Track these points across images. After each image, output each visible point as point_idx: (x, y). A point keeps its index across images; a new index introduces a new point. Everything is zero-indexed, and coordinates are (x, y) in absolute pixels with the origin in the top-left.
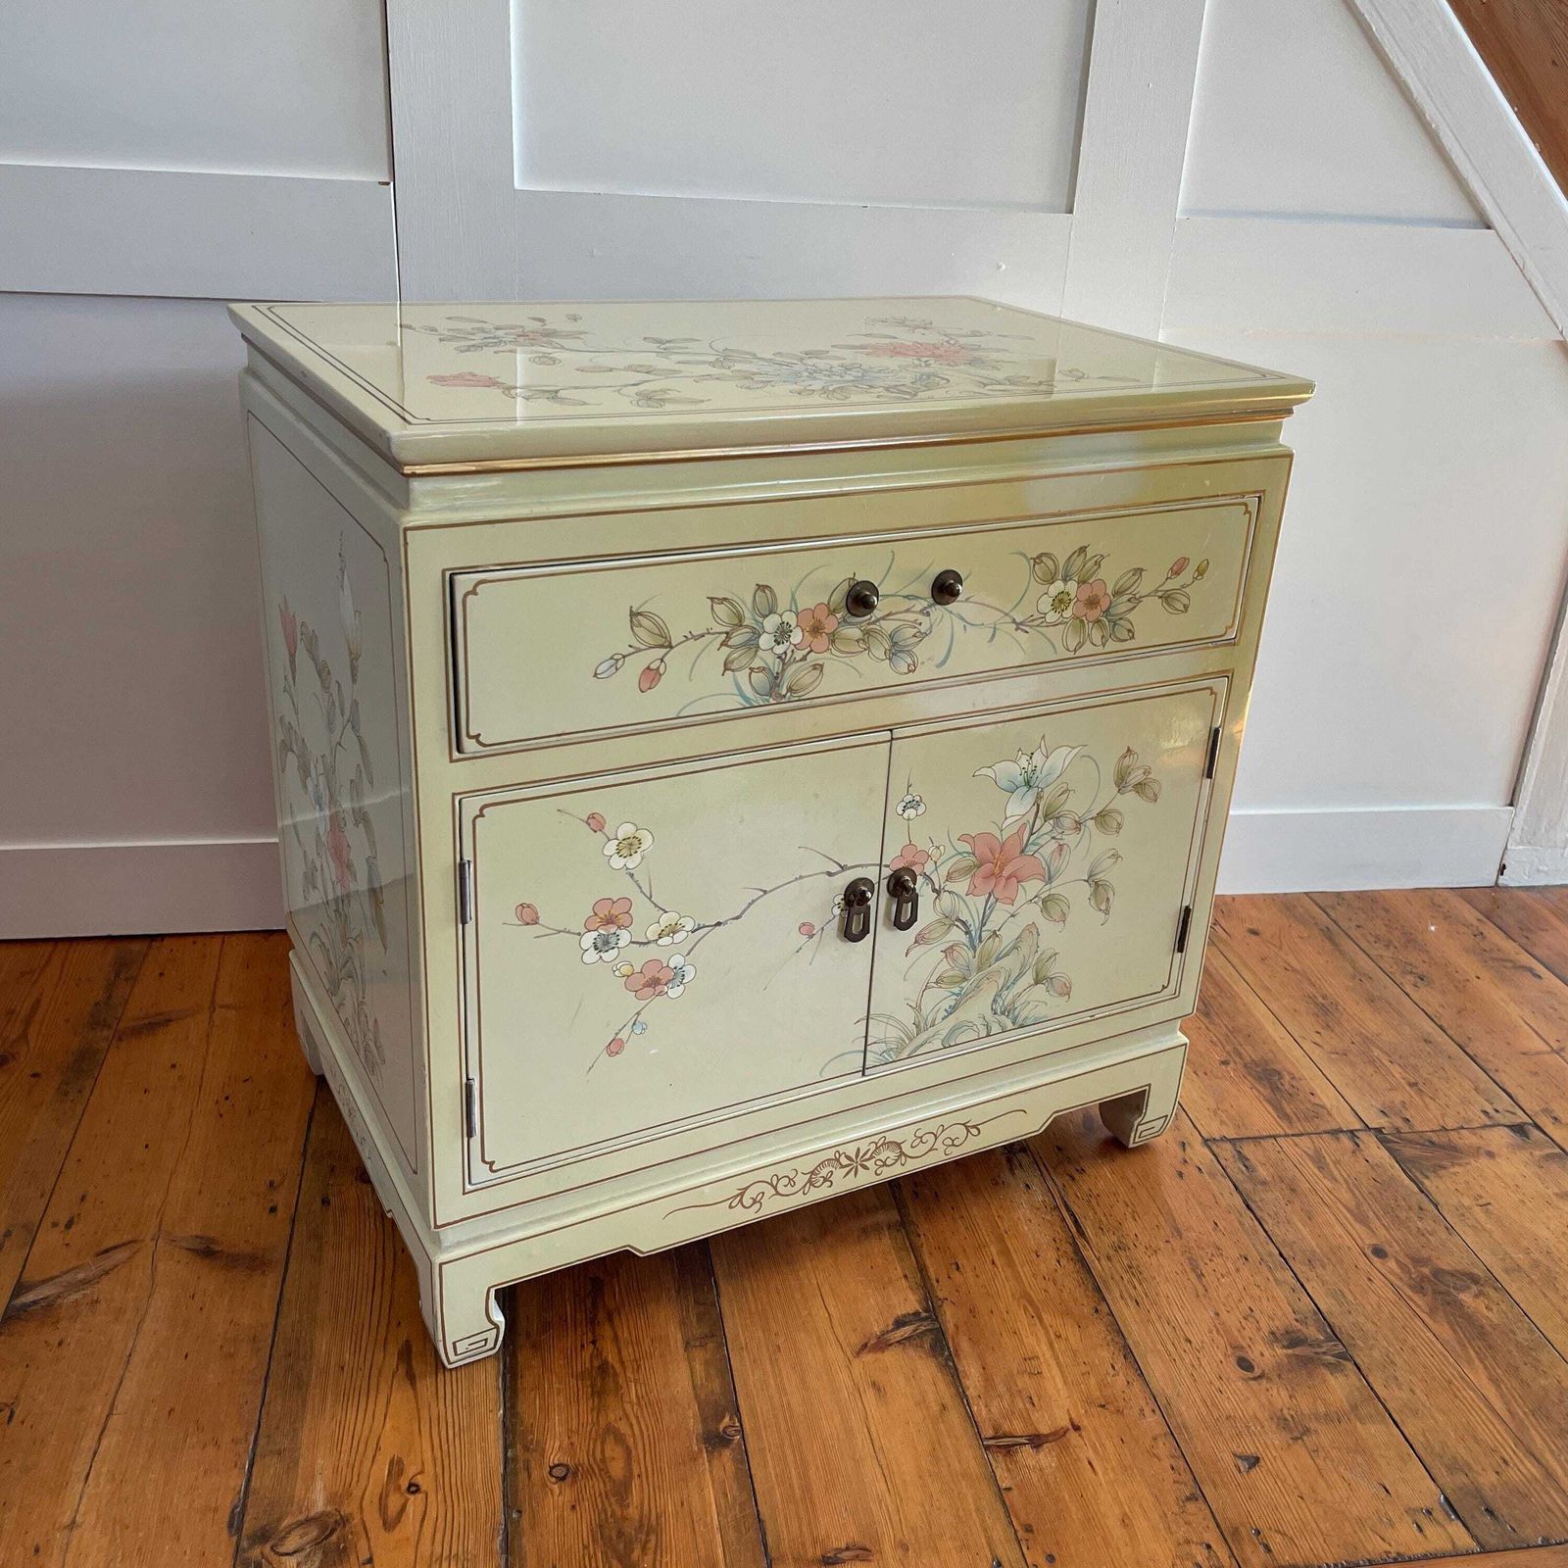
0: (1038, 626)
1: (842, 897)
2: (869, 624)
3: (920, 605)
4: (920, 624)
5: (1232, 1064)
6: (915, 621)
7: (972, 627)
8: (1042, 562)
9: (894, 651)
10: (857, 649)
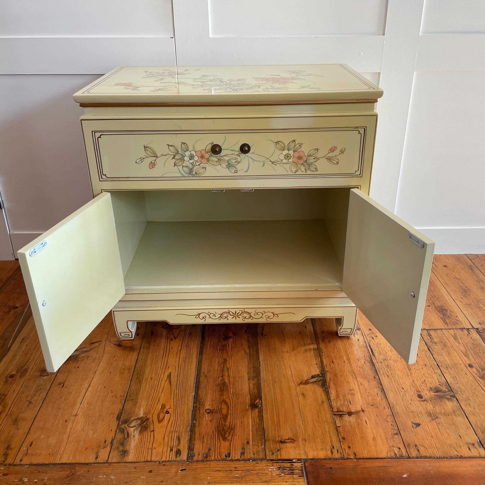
0: (280, 163)
2: (219, 157)
3: (237, 153)
4: (237, 159)
5: (431, 307)
6: (235, 158)
7: (255, 161)
8: (279, 144)
9: (229, 166)
10: (216, 164)
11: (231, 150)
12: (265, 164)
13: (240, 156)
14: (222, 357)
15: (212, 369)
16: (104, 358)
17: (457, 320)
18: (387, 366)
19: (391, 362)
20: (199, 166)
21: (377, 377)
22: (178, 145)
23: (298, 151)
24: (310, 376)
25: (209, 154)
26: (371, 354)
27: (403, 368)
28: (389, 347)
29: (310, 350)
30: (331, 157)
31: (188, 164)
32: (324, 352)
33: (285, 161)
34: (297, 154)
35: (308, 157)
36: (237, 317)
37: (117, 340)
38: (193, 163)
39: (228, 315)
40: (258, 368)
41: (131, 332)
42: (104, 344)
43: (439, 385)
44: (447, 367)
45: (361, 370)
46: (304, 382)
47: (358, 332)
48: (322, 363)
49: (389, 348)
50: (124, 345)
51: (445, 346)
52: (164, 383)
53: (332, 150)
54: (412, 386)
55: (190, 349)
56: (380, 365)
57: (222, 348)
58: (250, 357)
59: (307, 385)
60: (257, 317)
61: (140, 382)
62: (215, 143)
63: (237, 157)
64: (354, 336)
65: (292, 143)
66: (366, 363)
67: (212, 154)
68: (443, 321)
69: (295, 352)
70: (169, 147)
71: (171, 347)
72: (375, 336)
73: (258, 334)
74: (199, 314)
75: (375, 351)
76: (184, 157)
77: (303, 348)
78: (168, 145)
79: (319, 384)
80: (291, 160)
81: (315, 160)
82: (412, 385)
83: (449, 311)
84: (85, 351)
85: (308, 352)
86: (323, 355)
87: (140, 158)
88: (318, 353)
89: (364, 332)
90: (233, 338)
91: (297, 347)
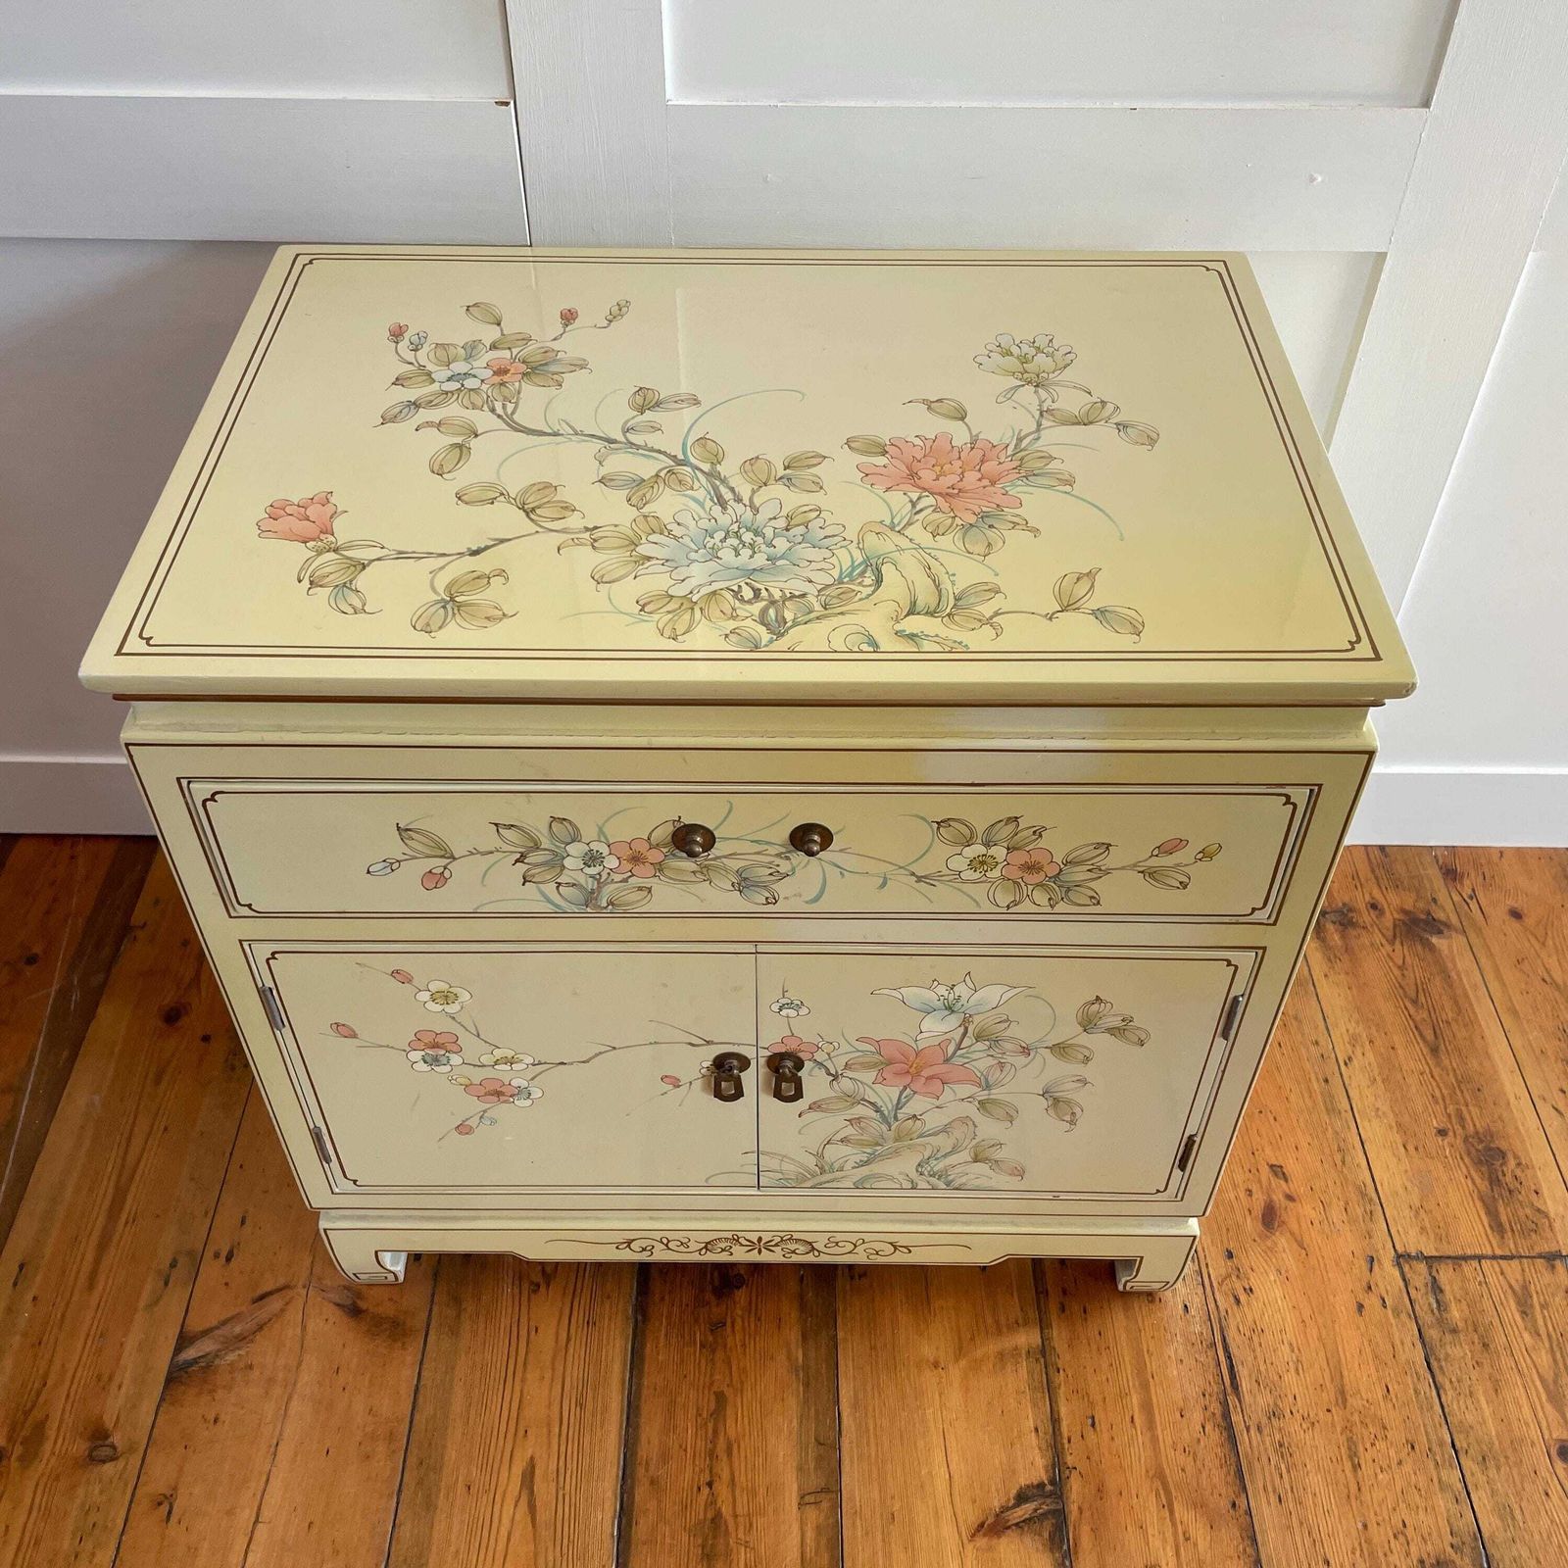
0: (949, 881)
1: (710, 1063)
2: (706, 861)
3: (776, 850)
4: (778, 866)
5: (1450, 1138)
6: (770, 863)
7: (852, 874)
8: (950, 826)
9: (744, 883)
10: (694, 879)
11: (752, 842)
12: (889, 882)
13: (788, 858)
14: (712, 1384)
15: (676, 1446)
16: (304, 1376)
17: (1539, 1210)
18: (1281, 1446)
19: (1294, 1426)
20: (621, 884)
21: (1242, 1503)
22: (539, 827)
23: (1028, 849)
24: (1013, 1492)
25: (665, 850)
26: (1228, 1381)
27: (1334, 1460)
28: (1293, 1351)
29: (1016, 1354)
30: (1158, 869)
31: (578, 879)
32: (1064, 1370)
33: (968, 875)
34: (1020, 858)
35: (1065, 865)
36: (763, 1249)
38: (599, 874)
39: (733, 1246)
40: (833, 1447)
41: (390, 1271)
42: (301, 1301)
43: (1452, 1546)
44: (1484, 1458)
45: (1190, 1466)
46: (991, 1520)
48: (1057, 1427)
49: (1290, 1352)
50: (371, 1309)
51: (1485, 1346)
52: (510, 1512)
53: (1166, 849)
54: (1358, 1553)
55: (600, 1343)
56: (1255, 1444)
57: (711, 1338)
58: (807, 1385)
59: (999, 1537)
60: (836, 1250)
61: (430, 1505)
62: (688, 821)
63: (778, 861)
64: (1173, 1293)
65: (1006, 824)
66: (1209, 1428)
67: (676, 851)
68: (1488, 1213)
69: (963, 1363)
70: (500, 830)
71: (532, 1324)
72: (1245, 1289)
74: (629, 1242)
75: (1240, 1367)
76: (564, 858)
77: (991, 1347)
78: (496, 825)
79: (1040, 1535)
80: (996, 873)
81: (1095, 876)
82: (1360, 1544)
83: (1512, 1163)
84: (236, 1337)
85: (1009, 1364)
86: (1060, 1385)
87: (384, 861)
88: (1044, 1376)
89: (1207, 1264)
90: (747, 1286)
91: (972, 1339)
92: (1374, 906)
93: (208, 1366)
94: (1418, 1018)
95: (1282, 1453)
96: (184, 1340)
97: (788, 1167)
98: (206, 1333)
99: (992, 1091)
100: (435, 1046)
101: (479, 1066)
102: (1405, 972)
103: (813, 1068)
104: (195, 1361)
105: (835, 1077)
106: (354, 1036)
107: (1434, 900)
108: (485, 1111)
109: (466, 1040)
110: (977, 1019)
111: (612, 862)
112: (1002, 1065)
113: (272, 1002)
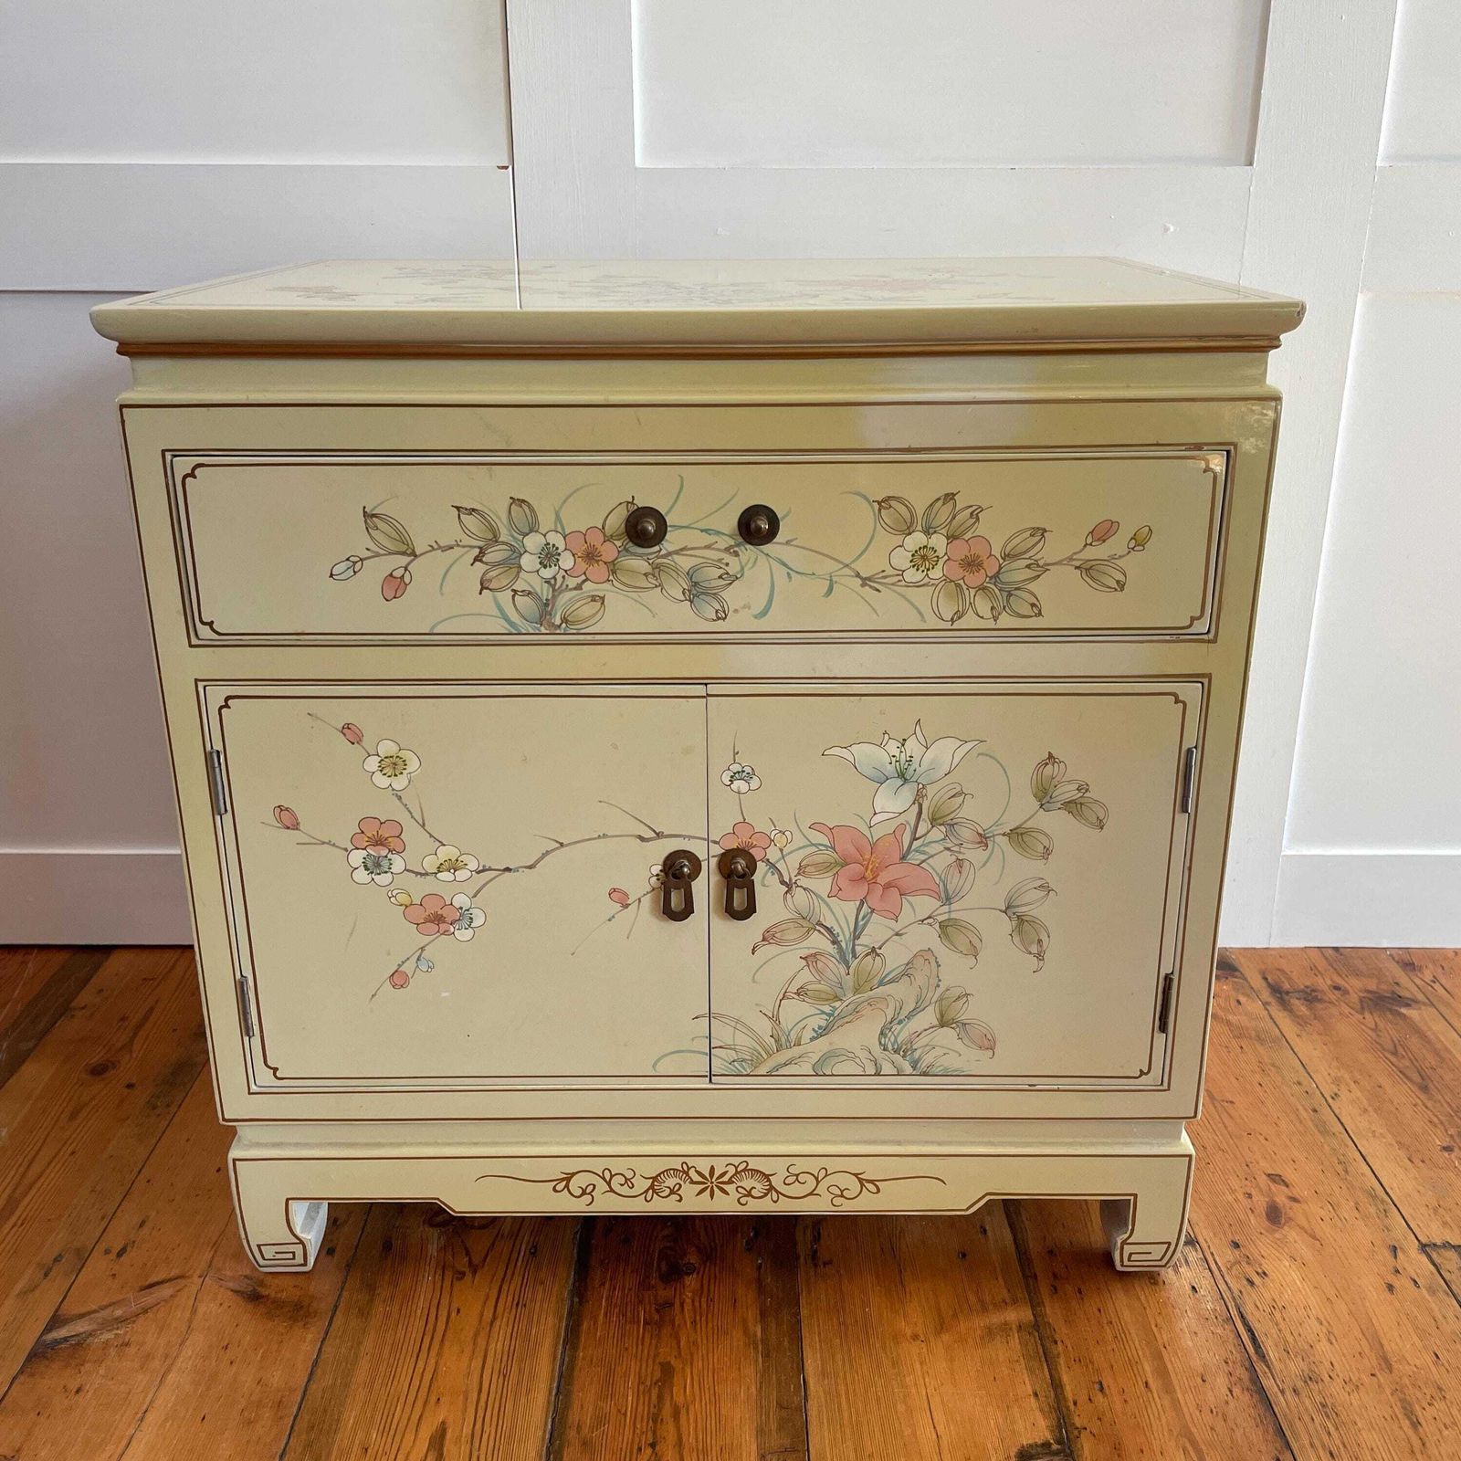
0: (893, 584)
1: (660, 867)
2: (658, 557)
3: (724, 542)
4: (727, 564)
6: (720, 560)
7: (799, 576)
8: (890, 507)
9: (696, 591)
10: (645, 584)
11: (702, 531)
12: (835, 586)
13: (736, 554)
14: (656, 1355)
15: (614, 1411)
16: (188, 1351)
18: (1323, 1406)
19: (1336, 1389)
20: (575, 592)
22: (498, 510)
23: (966, 537)
24: (1015, 1451)
25: (618, 543)
26: (1251, 1350)
27: (1389, 1419)
28: (1321, 1324)
29: (1005, 1328)
30: (1094, 563)
31: (535, 586)
32: (1063, 1342)
33: (912, 575)
34: (960, 550)
35: (1004, 560)
36: (715, 1188)
37: (248, 1272)
38: (554, 578)
39: (682, 1183)
40: (798, 1409)
41: (301, 1242)
42: (194, 1289)
45: (1220, 1424)
47: (1193, 1255)
48: (1059, 1391)
49: (1318, 1325)
50: (273, 1295)
53: (1102, 533)
55: (530, 1322)
56: (1293, 1405)
57: (656, 1317)
58: (766, 1356)
60: (796, 1190)
62: (640, 503)
63: (727, 558)
64: (1176, 1271)
65: (944, 504)
66: (1236, 1391)
67: (630, 544)
69: (946, 1337)
70: (461, 515)
71: (455, 1306)
72: (1258, 1273)
73: (798, 1258)
74: (568, 1178)
75: (1264, 1339)
76: (521, 555)
77: (979, 1322)
78: (458, 508)
80: (936, 573)
81: (1033, 574)
84: (116, 1319)
85: (998, 1337)
86: (1059, 1354)
87: (348, 559)
88: (1040, 1347)
89: (1212, 1254)
90: (698, 1273)
91: (955, 1316)
92: (1337, 988)
93: (79, 1344)
94: (1401, 1065)
95: (1326, 1413)
96: (56, 1321)
97: (742, 1040)
98: (82, 1316)
99: (954, 907)
100: (378, 842)
101: (421, 874)
102: (1379, 1033)
103: (766, 874)
104: (65, 1339)
105: (789, 886)
106: (295, 826)
107: (1397, 984)
108: (422, 949)
109: (412, 834)
110: (931, 791)
111: (567, 561)
112: (960, 863)
113: (217, 770)
